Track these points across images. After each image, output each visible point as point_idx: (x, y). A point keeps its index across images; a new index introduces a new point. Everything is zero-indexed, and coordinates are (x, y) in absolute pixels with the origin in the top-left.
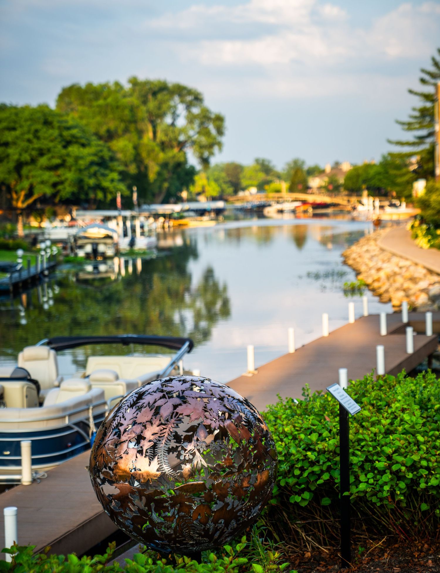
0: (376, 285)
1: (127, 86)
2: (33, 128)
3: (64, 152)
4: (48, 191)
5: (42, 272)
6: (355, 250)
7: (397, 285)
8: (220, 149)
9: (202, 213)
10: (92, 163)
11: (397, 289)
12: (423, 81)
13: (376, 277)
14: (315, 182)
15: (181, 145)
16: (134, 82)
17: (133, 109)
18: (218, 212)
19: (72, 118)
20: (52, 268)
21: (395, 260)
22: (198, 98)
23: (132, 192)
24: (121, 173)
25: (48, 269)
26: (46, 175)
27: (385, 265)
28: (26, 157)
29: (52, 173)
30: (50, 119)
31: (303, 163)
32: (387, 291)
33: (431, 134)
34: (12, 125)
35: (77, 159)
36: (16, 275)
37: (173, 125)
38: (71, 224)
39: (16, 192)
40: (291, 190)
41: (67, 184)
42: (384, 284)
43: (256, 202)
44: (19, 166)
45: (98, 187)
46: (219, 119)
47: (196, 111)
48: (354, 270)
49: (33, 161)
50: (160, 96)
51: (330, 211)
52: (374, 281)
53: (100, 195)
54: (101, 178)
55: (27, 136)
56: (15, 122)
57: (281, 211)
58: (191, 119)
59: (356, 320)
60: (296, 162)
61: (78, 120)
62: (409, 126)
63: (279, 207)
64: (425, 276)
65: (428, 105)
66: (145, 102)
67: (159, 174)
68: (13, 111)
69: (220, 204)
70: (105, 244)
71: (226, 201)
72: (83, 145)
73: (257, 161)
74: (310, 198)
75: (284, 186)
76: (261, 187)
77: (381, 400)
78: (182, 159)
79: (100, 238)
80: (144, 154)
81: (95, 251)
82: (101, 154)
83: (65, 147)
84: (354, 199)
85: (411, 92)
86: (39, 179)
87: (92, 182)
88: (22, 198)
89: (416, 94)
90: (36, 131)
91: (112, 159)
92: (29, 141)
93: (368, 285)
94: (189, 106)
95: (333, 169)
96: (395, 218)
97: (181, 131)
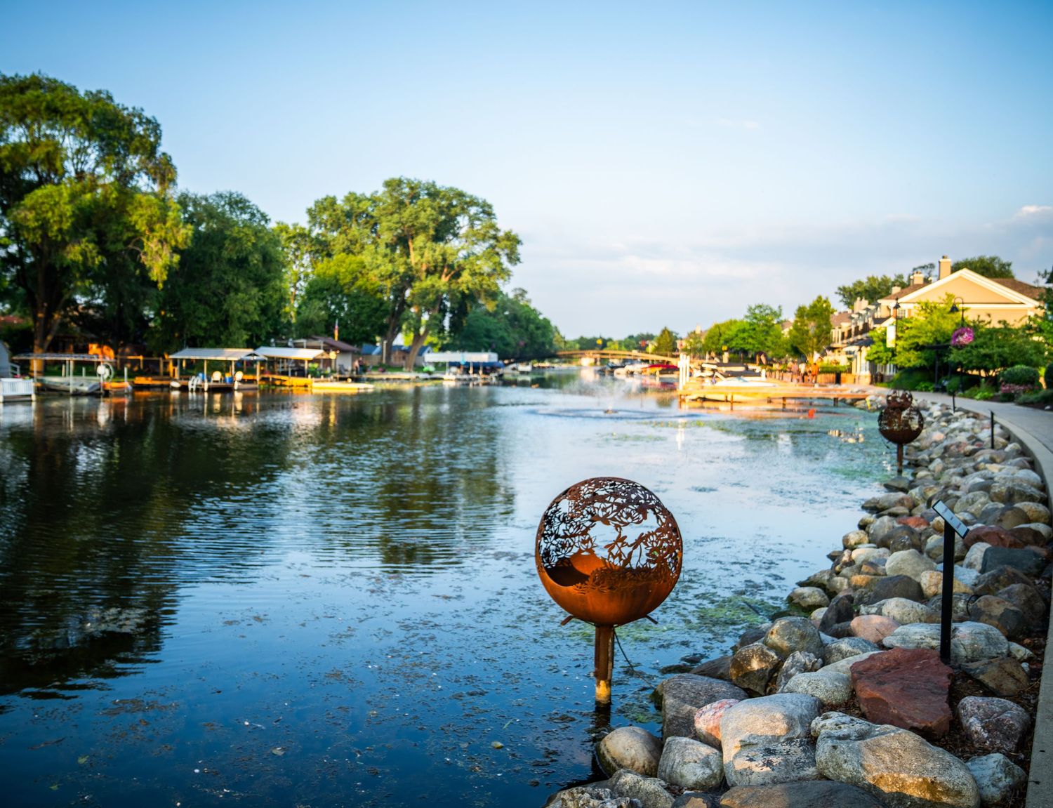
46: (513, 240)
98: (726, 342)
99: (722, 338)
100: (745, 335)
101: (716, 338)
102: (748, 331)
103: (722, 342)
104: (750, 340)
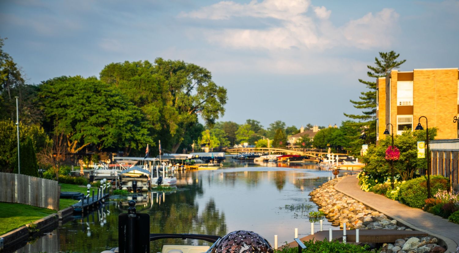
0: (331, 214)
1: (154, 65)
2: (86, 95)
3: (108, 113)
4: (96, 141)
5: (101, 200)
6: (319, 191)
7: (345, 215)
8: (223, 114)
9: (207, 160)
10: (129, 122)
11: (344, 218)
12: (369, 74)
13: (331, 210)
14: (292, 140)
15: (194, 109)
16: (160, 62)
17: (159, 82)
18: (220, 160)
19: (114, 88)
20: (106, 198)
21: (345, 199)
22: (207, 76)
23: (157, 144)
24: (149, 130)
25: (104, 198)
26: (94, 130)
27: (338, 202)
28: (80, 116)
29: (99, 128)
30: (99, 89)
31: (284, 124)
32: (338, 219)
33: (374, 111)
34: (71, 92)
35: (118, 118)
36: (85, 201)
37: (188, 94)
38: (110, 166)
39: (71, 142)
40: (274, 145)
41: (109, 136)
42: (336, 214)
43: (247, 153)
44: (75, 122)
45: (133, 139)
46: (223, 91)
47: (205, 85)
48: (317, 205)
49: (85, 119)
50: (178, 73)
51: (303, 161)
52: (330, 212)
53: (133, 145)
54: (134, 133)
55: (81, 101)
56: (73, 90)
57: (266, 161)
58: (201, 91)
59: (314, 234)
60: (278, 123)
61: (119, 90)
62: (359, 105)
63: (265, 157)
64: (363, 209)
65: (373, 90)
66: (167, 78)
67: (177, 131)
68: (72, 82)
69: (221, 154)
70: (142, 181)
71: (225, 151)
72: (123, 109)
73: (249, 121)
74: (289, 152)
75: (269, 142)
76: (252, 142)
77: (315, 248)
78: (194, 120)
79: (138, 177)
80: (167, 117)
81: (135, 186)
82: (135, 115)
83: (109, 110)
84: (321, 154)
85: (361, 81)
86: (89, 133)
87: (128, 135)
88: (75, 146)
89: (364, 83)
90: (88, 97)
91: (143, 119)
92: (83, 104)
93: (326, 215)
94: (200, 82)
95: (306, 129)
96: (350, 168)
97: (193, 99)
98: (329, 141)
99: (325, 139)
100: (341, 138)
101: (322, 138)
102: (342, 136)
103: (326, 141)
104: (344, 141)
